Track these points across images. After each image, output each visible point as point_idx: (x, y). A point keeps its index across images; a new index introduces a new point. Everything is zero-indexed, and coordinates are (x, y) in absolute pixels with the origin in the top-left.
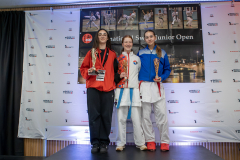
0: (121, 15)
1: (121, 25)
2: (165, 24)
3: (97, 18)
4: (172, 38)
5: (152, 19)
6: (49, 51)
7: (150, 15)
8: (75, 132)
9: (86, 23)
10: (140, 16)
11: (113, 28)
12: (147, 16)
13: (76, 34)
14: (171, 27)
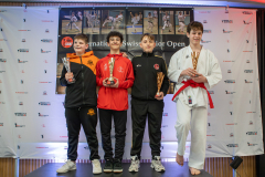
0: (106, 17)
1: (106, 27)
2: (156, 29)
3: (79, 18)
4: (162, 44)
5: (141, 23)
6: (22, 56)
7: (138, 18)
8: (52, 149)
9: (65, 24)
10: (127, 19)
11: (97, 31)
12: (136, 19)
13: (54, 36)
14: (161, 33)
